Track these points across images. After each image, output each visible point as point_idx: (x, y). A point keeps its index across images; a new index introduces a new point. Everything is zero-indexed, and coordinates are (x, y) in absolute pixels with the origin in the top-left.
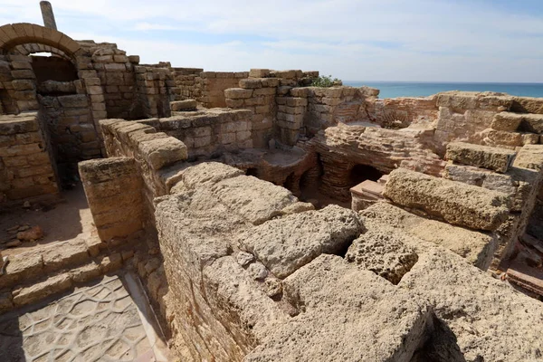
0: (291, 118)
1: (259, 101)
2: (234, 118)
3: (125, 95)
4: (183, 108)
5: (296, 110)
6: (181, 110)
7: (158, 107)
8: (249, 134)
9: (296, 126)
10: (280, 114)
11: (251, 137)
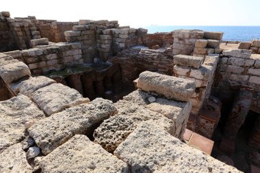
0: (103, 46)
1: (85, 37)
2: (70, 48)
3: (4, 36)
4: (40, 44)
5: (106, 42)
6: (38, 45)
7: (26, 43)
8: (81, 56)
9: (107, 50)
10: (98, 44)
11: (82, 58)
